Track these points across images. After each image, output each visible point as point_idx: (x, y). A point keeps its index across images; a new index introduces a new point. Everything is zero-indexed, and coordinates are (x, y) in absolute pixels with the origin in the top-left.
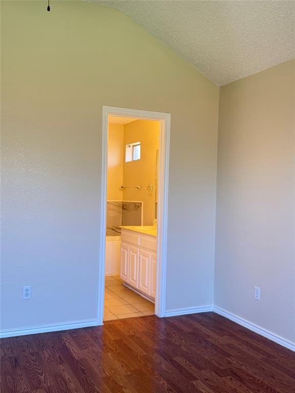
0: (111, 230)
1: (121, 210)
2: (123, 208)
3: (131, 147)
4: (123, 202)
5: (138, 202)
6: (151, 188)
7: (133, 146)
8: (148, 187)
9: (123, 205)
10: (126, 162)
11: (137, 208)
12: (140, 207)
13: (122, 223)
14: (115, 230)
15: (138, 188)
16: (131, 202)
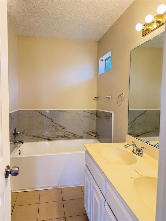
0: (86, 134)
1: (95, 117)
2: (97, 116)
3: (104, 61)
4: (96, 110)
5: (109, 113)
6: (122, 98)
7: (106, 60)
8: (119, 97)
9: (97, 113)
10: (99, 75)
11: (108, 118)
12: (110, 117)
13: (96, 128)
14: (90, 134)
15: (108, 98)
16: (103, 111)
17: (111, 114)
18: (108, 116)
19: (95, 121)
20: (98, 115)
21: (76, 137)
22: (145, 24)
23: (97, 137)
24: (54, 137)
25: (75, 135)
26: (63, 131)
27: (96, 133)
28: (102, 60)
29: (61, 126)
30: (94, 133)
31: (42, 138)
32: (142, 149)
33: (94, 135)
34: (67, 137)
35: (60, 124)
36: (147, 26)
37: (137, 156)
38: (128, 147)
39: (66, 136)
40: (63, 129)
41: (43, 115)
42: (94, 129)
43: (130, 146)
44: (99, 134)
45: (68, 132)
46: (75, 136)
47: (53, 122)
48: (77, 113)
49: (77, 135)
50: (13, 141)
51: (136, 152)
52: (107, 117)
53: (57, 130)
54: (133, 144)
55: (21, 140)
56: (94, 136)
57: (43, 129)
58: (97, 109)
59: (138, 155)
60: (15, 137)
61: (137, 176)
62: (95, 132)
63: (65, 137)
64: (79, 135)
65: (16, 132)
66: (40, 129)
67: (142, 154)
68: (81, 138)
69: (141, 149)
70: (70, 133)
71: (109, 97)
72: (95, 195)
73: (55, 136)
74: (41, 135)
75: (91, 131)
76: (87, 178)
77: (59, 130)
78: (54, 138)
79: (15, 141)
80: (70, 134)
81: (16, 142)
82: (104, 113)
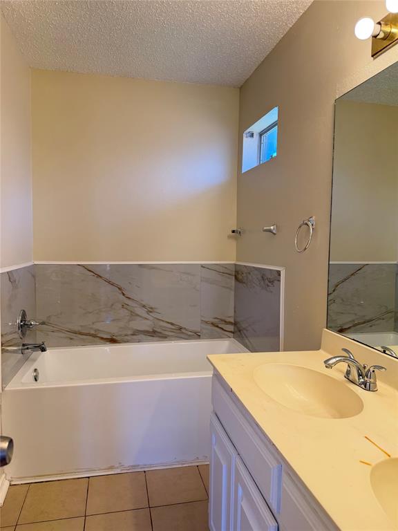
1: (233, 283)
2: (237, 279)
3: (256, 137)
4: (235, 265)
5: (271, 270)
6: (309, 229)
7: (261, 134)
8: (300, 227)
9: (237, 272)
10: (243, 172)
11: (269, 284)
12: (276, 282)
13: (235, 312)
14: (220, 326)
15: (270, 231)
16: (254, 267)
17: (279, 273)
18: (270, 280)
19: (233, 293)
20: (240, 277)
21: (183, 333)
22: (382, 20)
23: (239, 333)
24: (126, 335)
25: (180, 329)
26: (151, 318)
27: (235, 324)
28: (252, 135)
29: (144, 306)
30: (230, 323)
31: (94, 336)
32: (376, 370)
33: (231, 328)
34: (160, 335)
35: (142, 301)
36: (386, 25)
37: (359, 391)
38: (335, 363)
39: (159, 330)
40: (151, 312)
41: (99, 276)
42: (230, 314)
43: (340, 361)
44: (244, 325)
45: (163, 321)
46: (180, 333)
47: (124, 294)
48: (187, 270)
49: (185, 328)
50: (19, 346)
51: (357, 379)
52: (267, 282)
53: (133, 315)
54: (347, 355)
55: (39, 342)
56: (231, 332)
57: (97, 313)
58: (237, 260)
59: (363, 386)
60: (23, 334)
61: (377, 457)
62: (232, 320)
63: (155, 334)
64: (191, 329)
65: (25, 321)
66: (90, 313)
67: (375, 383)
68: (197, 336)
69: (372, 369)
70: (168, 323)
71: (272, 228)
72: (244, 504)
73: (130, 332)
74: (91, 328)
75: (223, 318)
76: (217, 451)
77: (141, 317)
78: (126, 337)
79: (24, 345)
80: (170, 326)
81: (27, 349)
82: (256, 272)
